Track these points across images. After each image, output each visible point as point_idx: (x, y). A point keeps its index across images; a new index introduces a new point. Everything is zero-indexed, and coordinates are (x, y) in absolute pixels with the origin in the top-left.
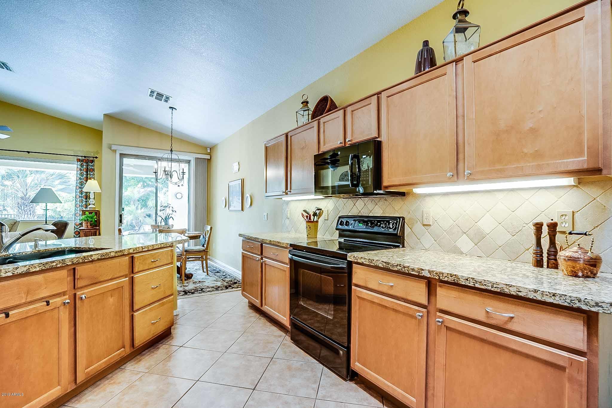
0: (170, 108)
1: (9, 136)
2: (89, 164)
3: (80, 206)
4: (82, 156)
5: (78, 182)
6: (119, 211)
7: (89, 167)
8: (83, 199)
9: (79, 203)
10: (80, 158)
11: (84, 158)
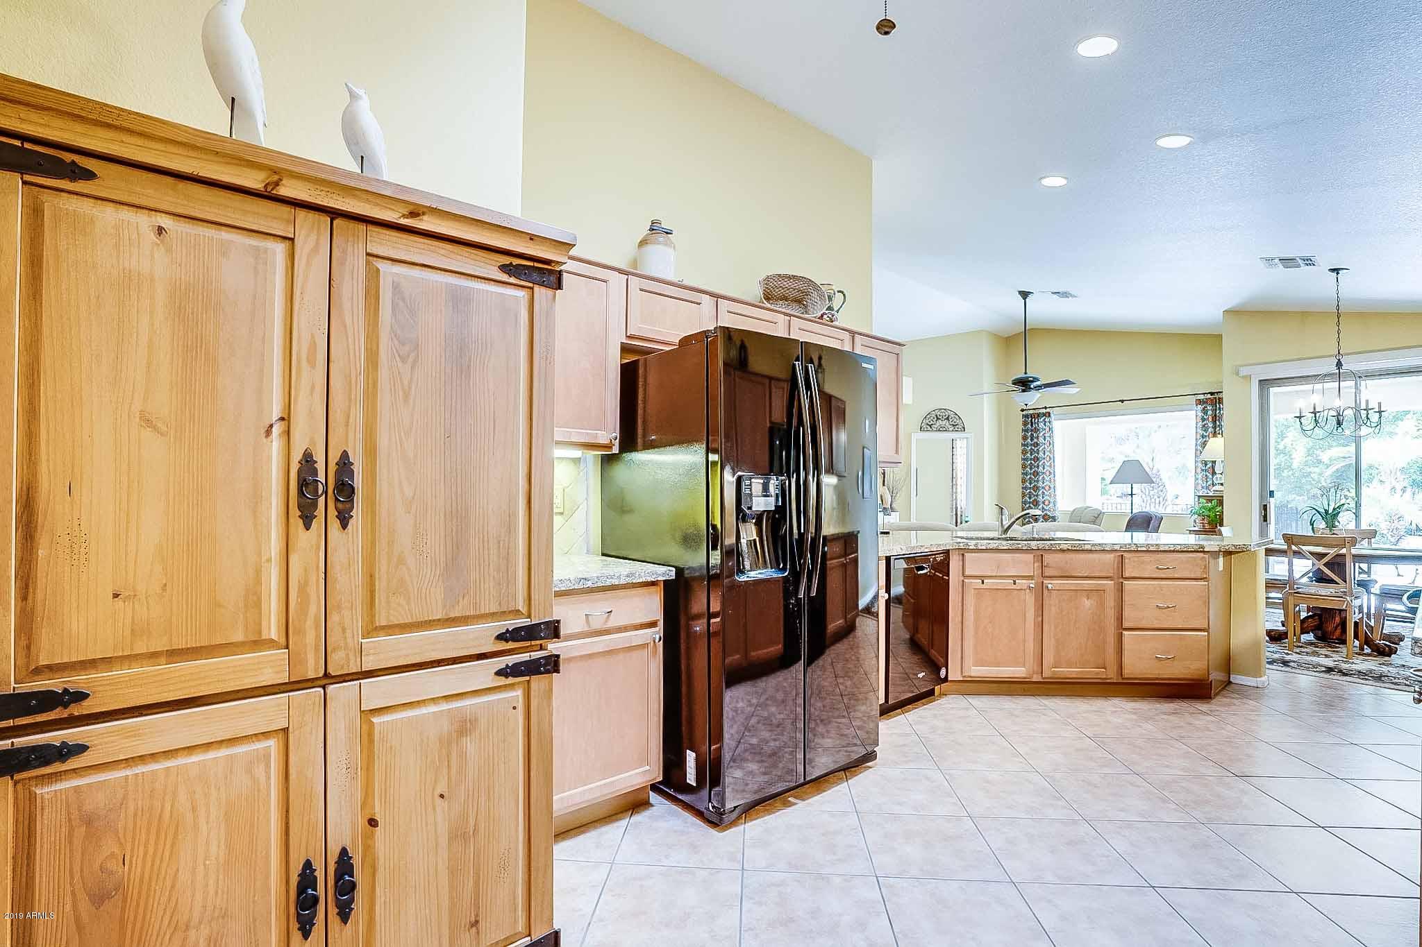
0: (1333, 270)
1: (1079, 389)
2: (1218, 406)
3: (1203, 487)
4: (1204, 394)
5: (1199, 442)
6: (1262, 497)
7: (1218, 412)
8: (1208, 475)
9: (1200, 482)
10: (1202, 397)
11: (1209, 396)
